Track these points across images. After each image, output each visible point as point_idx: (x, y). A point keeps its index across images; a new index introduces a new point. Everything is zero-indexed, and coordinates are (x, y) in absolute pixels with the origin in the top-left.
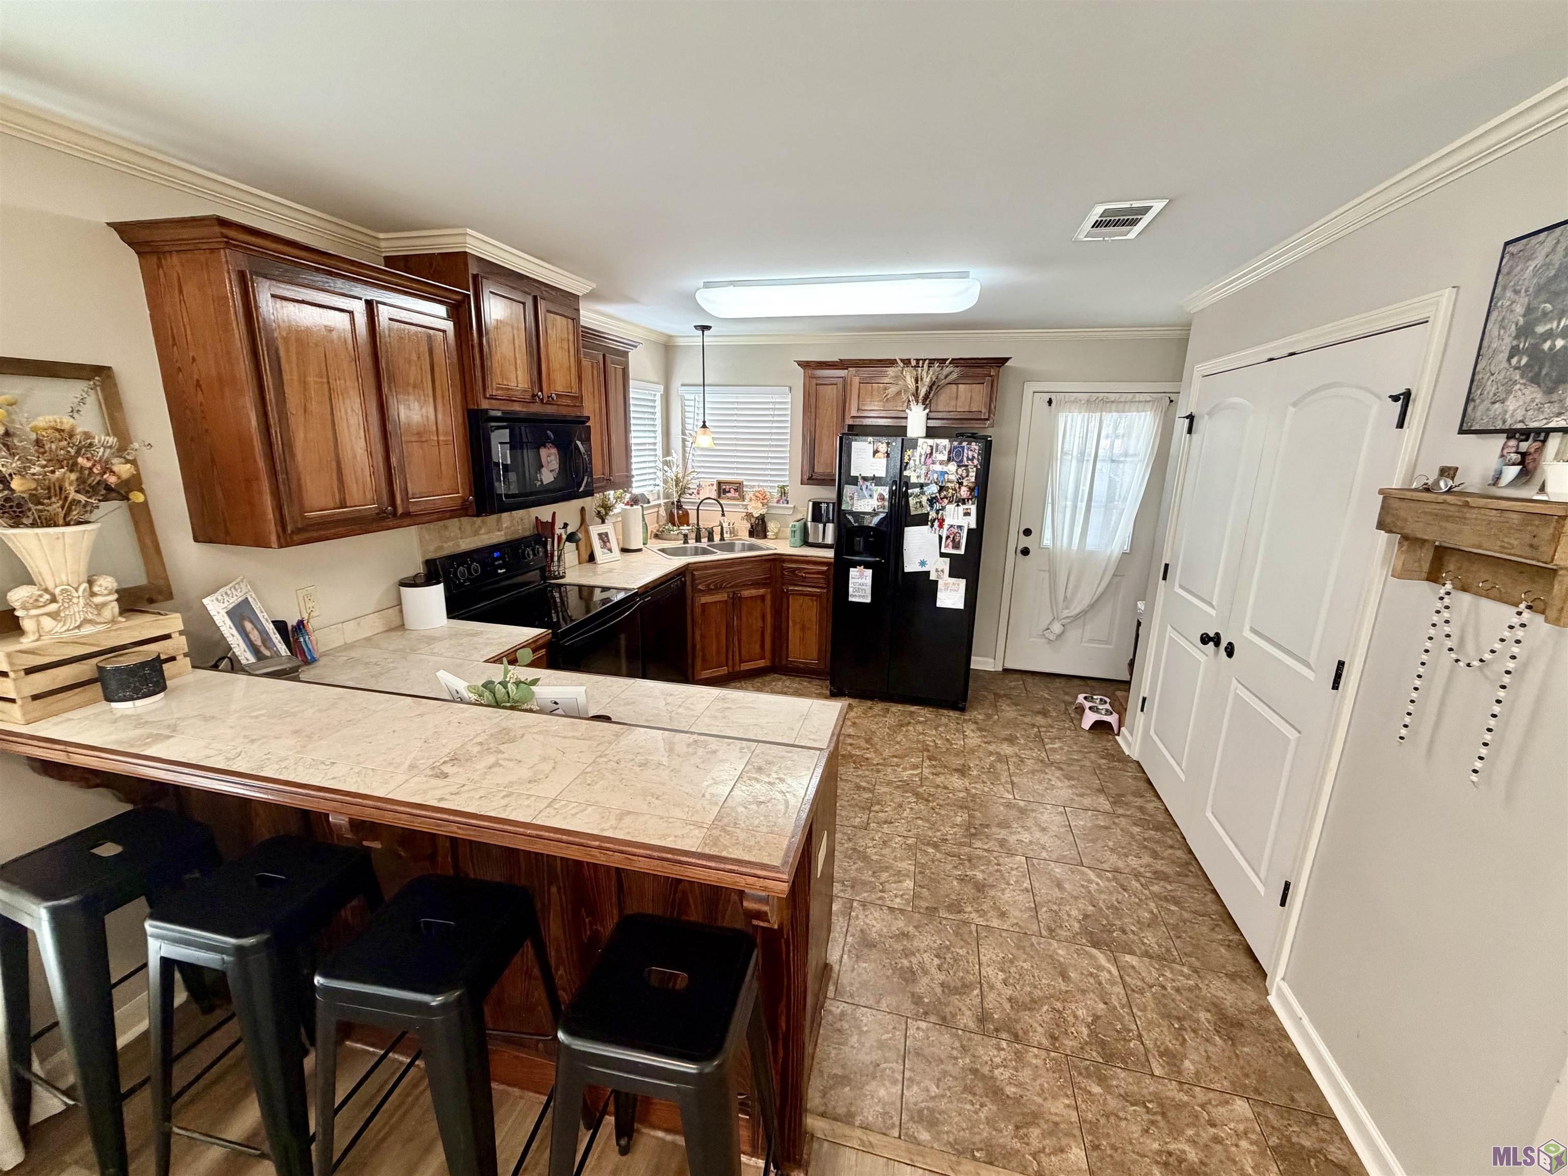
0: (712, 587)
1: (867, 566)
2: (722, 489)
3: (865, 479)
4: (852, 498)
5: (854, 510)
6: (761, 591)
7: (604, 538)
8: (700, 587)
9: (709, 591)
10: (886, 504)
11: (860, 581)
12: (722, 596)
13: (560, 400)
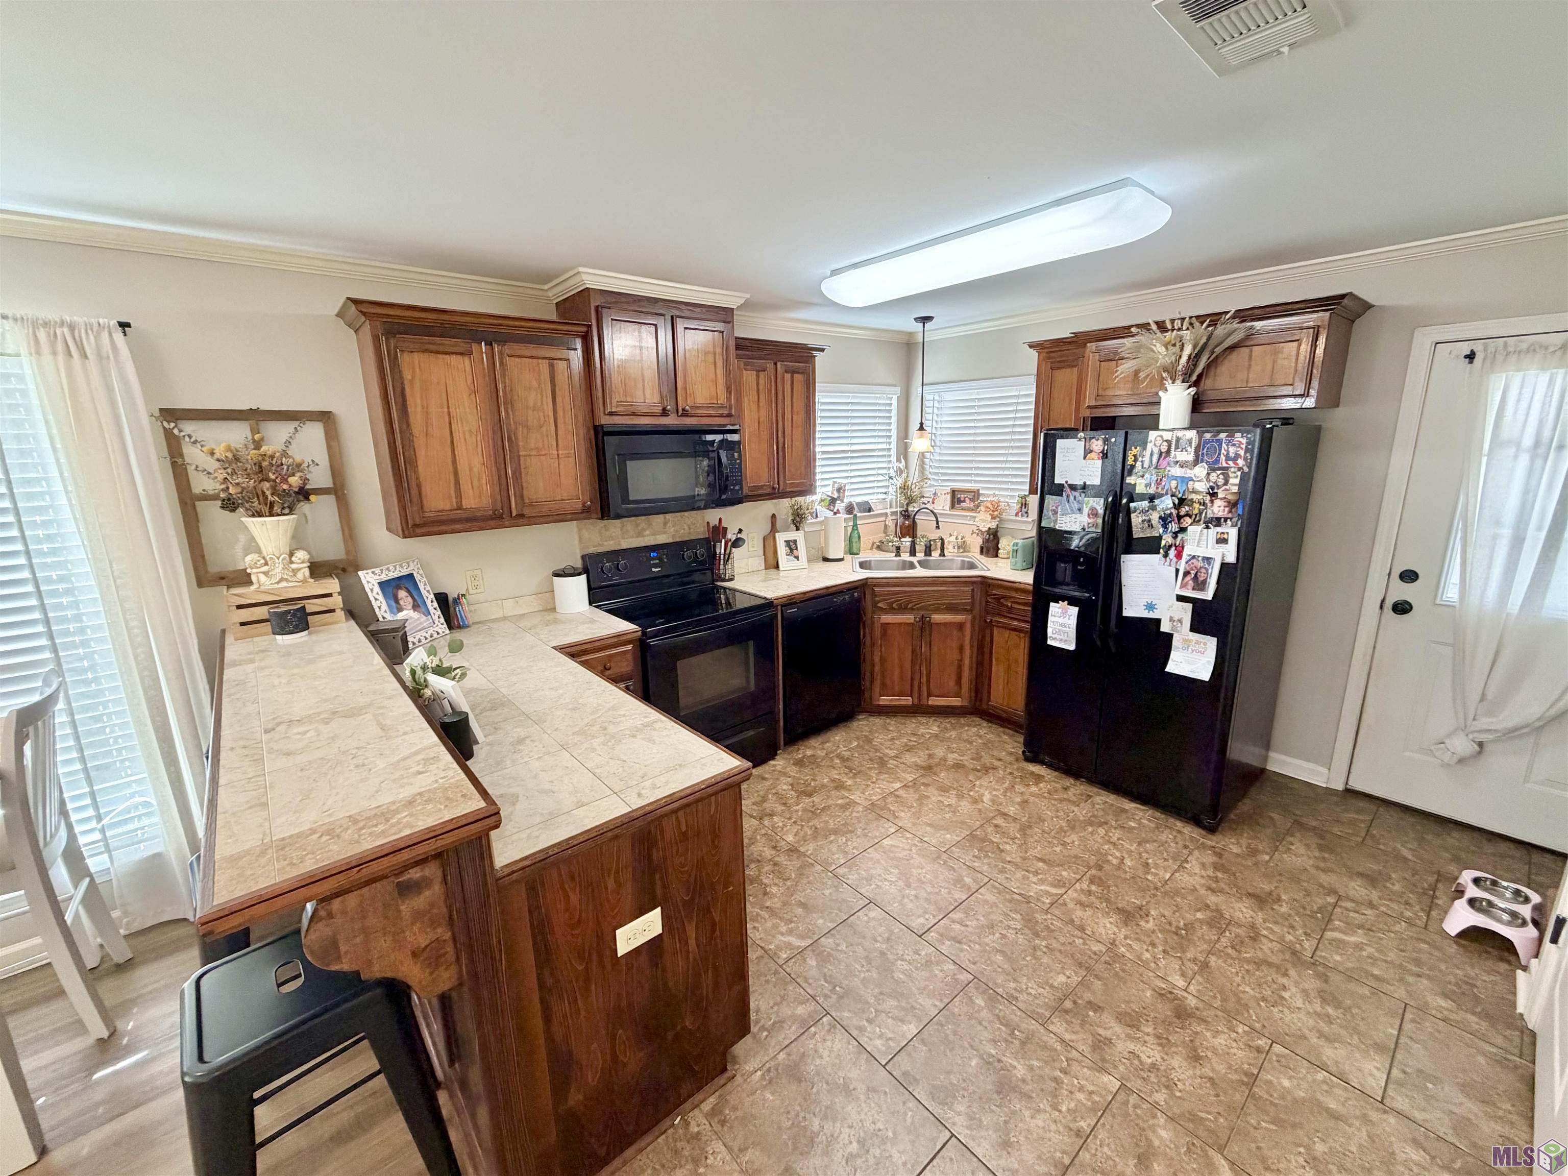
0: (894, 605)
1: (1072, 602)
2: (956, 498)
3: (1073, 487)
4: (1055, 513)
5: (1057, 528)
6: (959, 618)
7: (792, 546)
8: (880, 605)
9: (891, 610)
10: (1100, 521)
11: (1061, 620)
12: (909, 618)
13: (699, 412)
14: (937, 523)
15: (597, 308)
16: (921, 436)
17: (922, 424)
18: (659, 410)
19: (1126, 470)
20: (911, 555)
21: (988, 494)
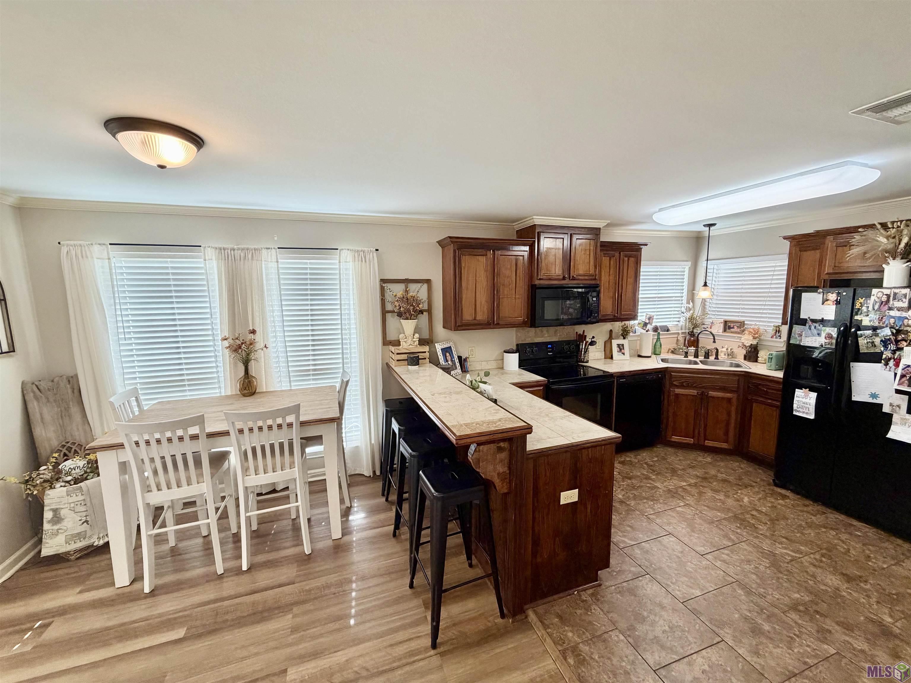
0: (684, 384)
1: (812, 389)
2: (727, 326)
3: (814, 321)
4: (801, 335)
5: (802, 344)
6: (729, 395)
7: (621, 348)
8: (674, 383)
9: (682, 386)
10: (834, 341)
11: (804, 400)
12: (694, 392)
13: (580, 278)
14: (714, 339)
15: (538, 233)
16: (705, 290)
17: (706, 283)
18: (561, 277)
19: (854, 311)
20: (695, 357)
21: (751, 323)
